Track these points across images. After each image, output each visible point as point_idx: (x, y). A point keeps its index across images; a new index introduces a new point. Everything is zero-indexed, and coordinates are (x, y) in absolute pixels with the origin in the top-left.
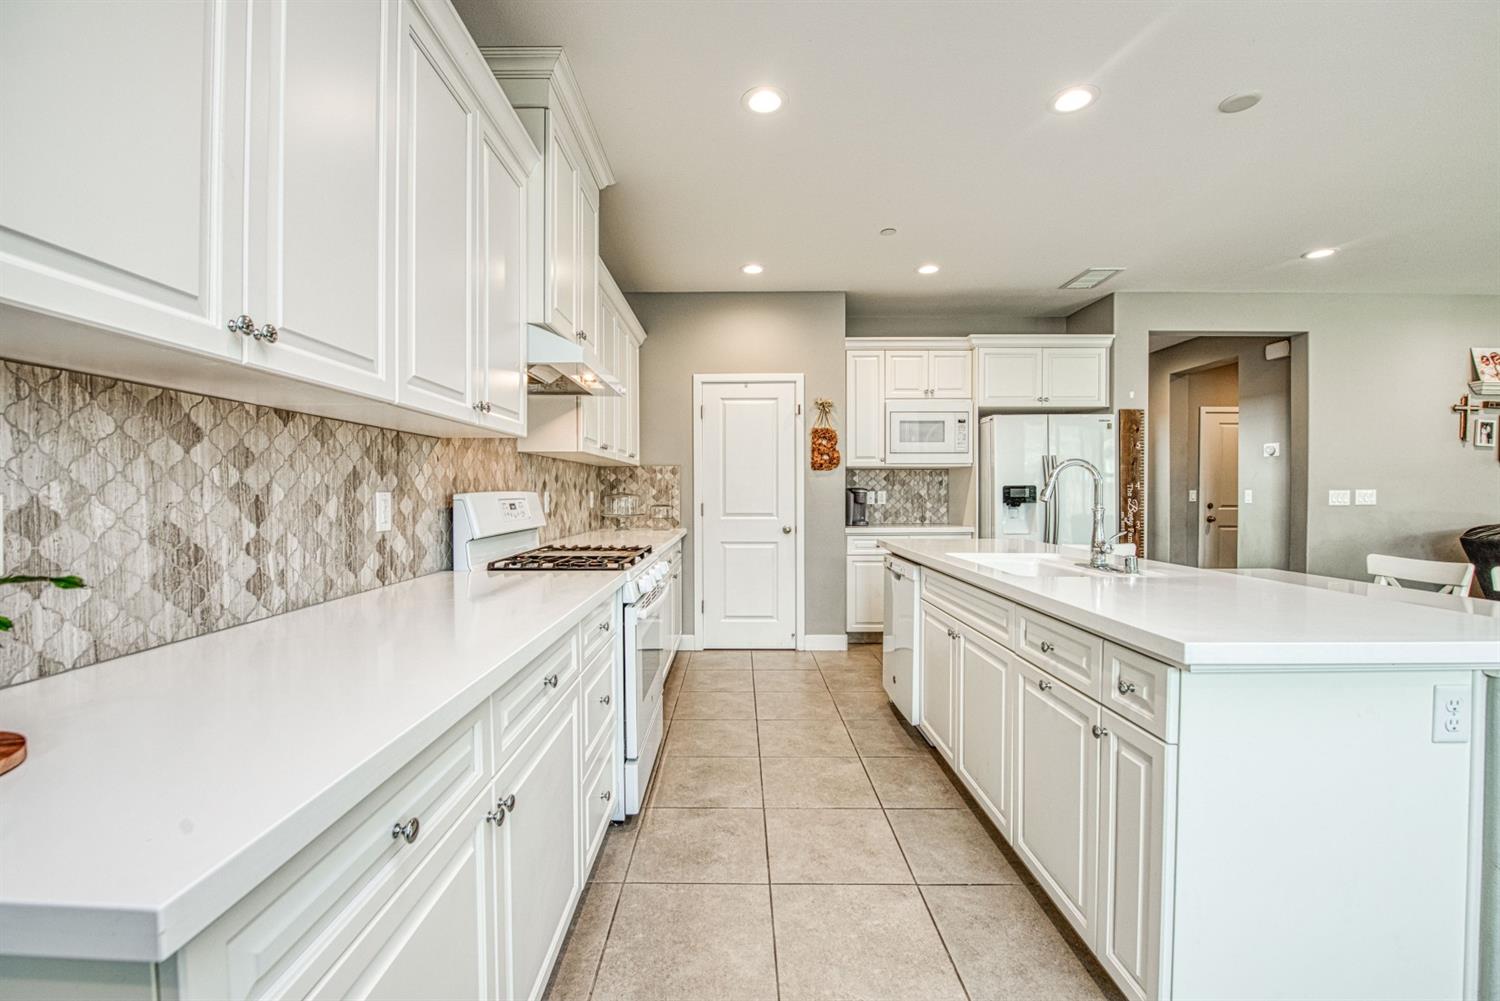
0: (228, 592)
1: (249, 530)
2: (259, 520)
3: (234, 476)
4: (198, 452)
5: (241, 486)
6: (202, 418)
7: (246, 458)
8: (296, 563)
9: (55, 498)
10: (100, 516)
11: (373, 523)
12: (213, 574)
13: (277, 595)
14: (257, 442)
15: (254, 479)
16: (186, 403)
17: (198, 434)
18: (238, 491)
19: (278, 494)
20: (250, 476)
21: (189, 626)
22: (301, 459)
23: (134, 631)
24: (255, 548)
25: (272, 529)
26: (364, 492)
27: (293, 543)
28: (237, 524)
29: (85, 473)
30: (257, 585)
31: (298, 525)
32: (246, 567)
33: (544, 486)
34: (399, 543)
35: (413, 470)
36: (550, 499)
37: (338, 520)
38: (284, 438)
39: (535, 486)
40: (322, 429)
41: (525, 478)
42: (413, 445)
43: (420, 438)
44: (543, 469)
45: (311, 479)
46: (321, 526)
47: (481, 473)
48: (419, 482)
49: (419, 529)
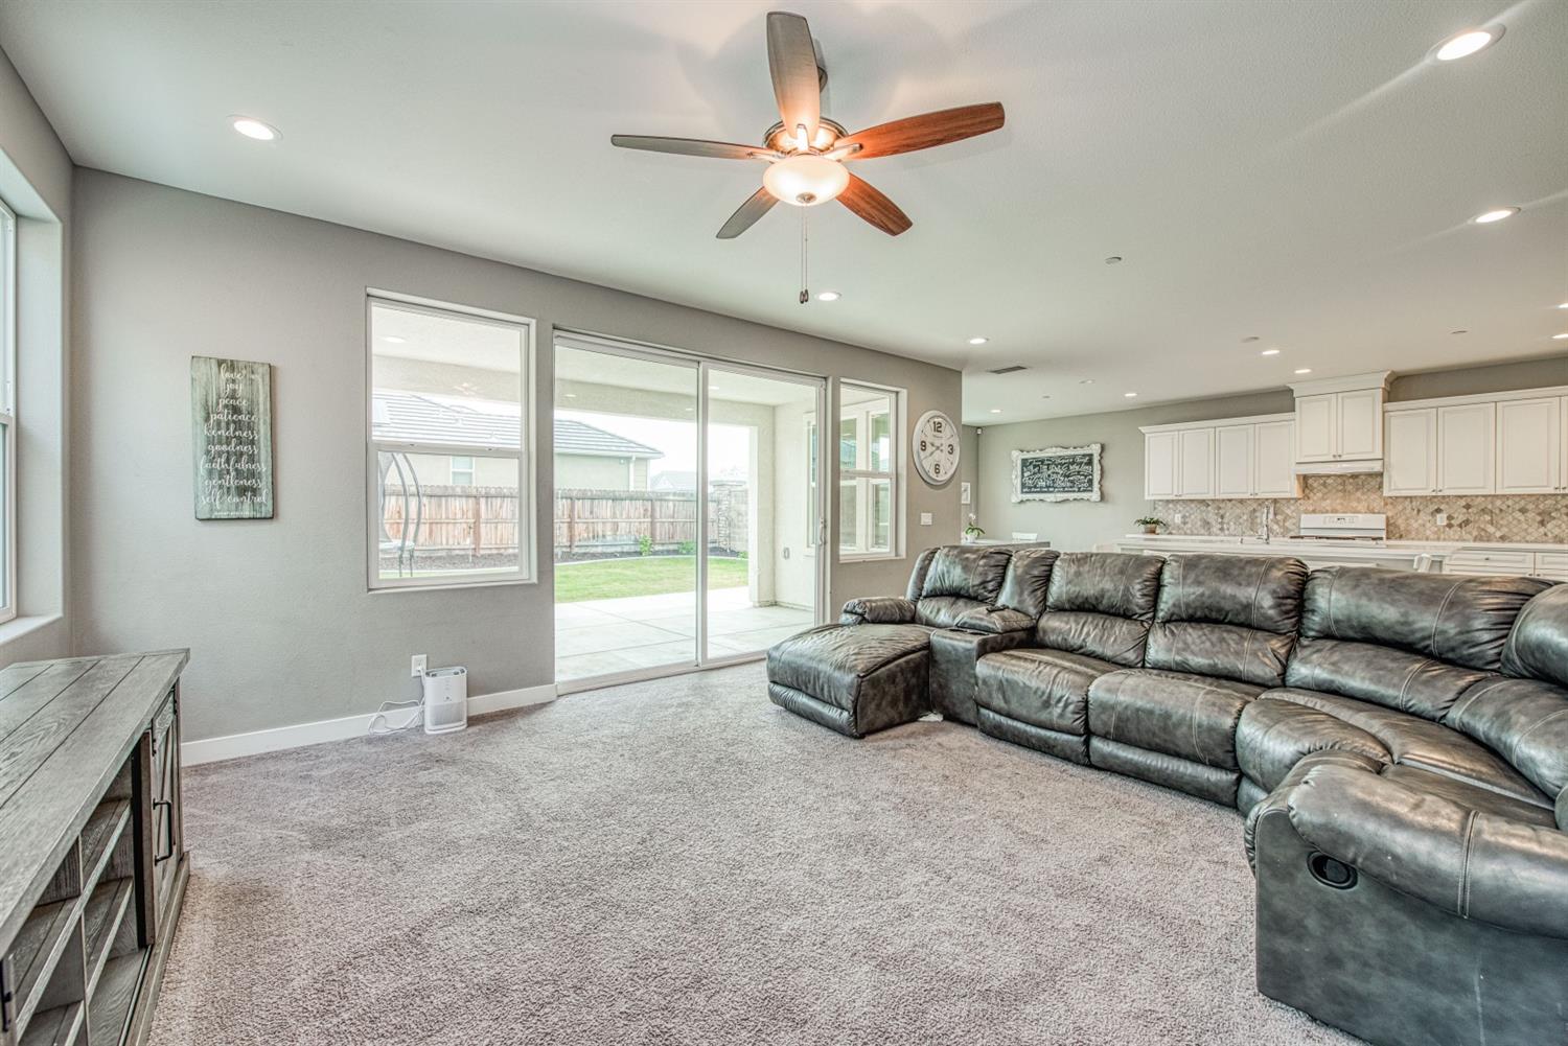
0: (1215, 529)
1: (1220, 520)
2: (1222, 518)
3: (1216, 511)
4: (1210, 508)
6: (1210, 503)
7: (1220, 508)
8: (1232, 527)
9: (1187, 514)
10: (1193, 517)
11: (1263, 521)
13: (1227, 532)
14: (1222, 505)
15: (1221, 512)
16: (1207, 501)
17: (1209, 505)
18: (1217, 514)
19: (1228, 514)
21: (1207, 533)
22: (1234, 508)
23: (1197, 532)
24: (1222, 523)
25: (1226, 520)
26: (1258, 514)
27: (1231, 523)
28: (1216, 519)
29: (1191, 511)
30: (1222, 530)
31: (1233, 520)
32: (1220, 526)
33: (1438, 511)
34: (1275, 527)
35: (1285, 509)
36: (1450, 518)
37: (1247, 520)
38: (1229, 504)
39: (1419, 511)
40: (1241, 501)
41: (1400, 508)
42: (1284, 502)
43: (1288, 500)
44: (1435, 503)
45: (1238, 511)
46: (1241, 521)
47: (1339, 507)
48: (1288, 512)
49: (1287, 524)
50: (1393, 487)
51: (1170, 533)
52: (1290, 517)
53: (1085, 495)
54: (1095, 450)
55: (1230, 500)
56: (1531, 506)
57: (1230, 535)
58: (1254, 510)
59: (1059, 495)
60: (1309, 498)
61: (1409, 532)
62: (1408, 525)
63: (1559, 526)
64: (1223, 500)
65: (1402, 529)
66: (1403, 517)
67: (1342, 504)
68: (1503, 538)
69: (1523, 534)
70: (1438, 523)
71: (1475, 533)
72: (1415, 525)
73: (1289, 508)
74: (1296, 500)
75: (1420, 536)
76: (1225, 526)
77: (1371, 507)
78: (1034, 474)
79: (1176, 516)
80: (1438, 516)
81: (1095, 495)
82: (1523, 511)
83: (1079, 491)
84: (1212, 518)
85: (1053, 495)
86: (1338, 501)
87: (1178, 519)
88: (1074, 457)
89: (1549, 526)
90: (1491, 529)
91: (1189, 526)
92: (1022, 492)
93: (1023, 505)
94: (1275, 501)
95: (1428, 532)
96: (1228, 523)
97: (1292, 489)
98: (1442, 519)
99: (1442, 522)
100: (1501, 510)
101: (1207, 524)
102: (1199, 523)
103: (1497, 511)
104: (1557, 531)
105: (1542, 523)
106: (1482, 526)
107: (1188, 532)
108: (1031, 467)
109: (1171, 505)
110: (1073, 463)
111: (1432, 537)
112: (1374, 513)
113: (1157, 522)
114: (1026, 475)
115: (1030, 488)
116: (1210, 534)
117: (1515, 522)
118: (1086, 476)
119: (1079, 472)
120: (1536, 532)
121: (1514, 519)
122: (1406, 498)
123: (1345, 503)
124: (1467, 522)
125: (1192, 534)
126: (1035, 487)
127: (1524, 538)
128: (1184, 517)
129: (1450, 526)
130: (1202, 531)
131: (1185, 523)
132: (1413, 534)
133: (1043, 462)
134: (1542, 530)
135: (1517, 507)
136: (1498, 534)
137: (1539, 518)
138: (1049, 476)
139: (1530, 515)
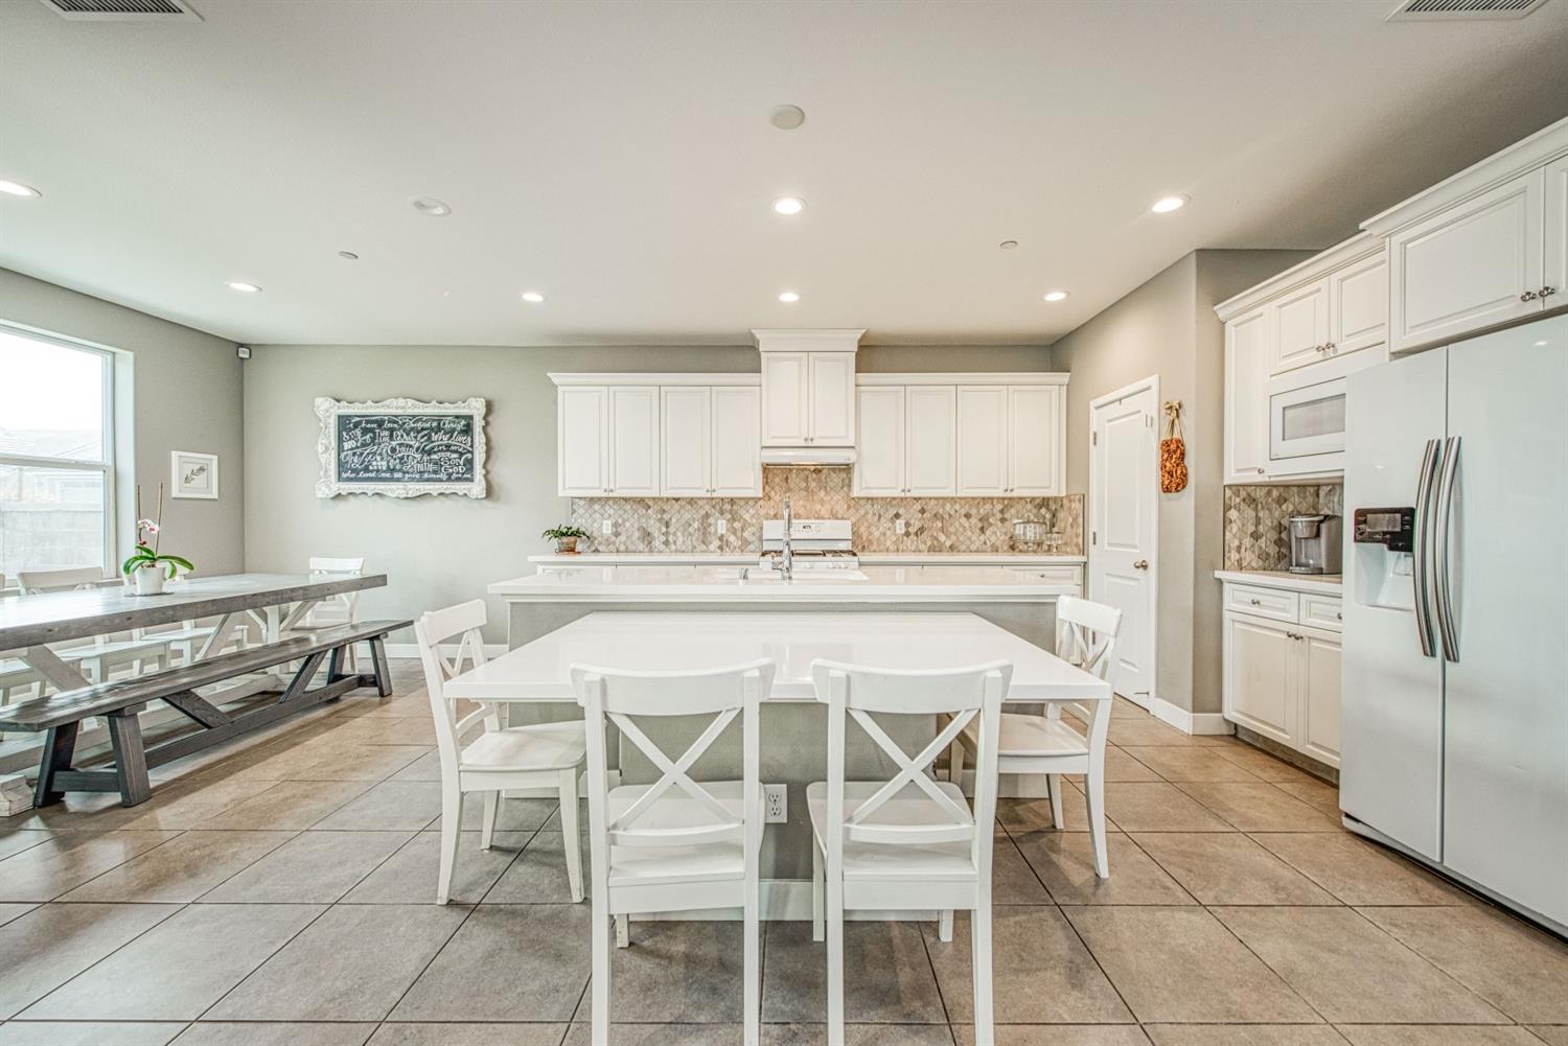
0: (657, 543)
1: (664, 529)
2: (667, 527)
3: (659, 516)
4: (649, 511)
5: (662, 518)
6: (651, 503)
7: (664, 511)
8: (681, 539)
9: (620, 521)
10: (628, 524)
11: (716, 530)
12: (654, 538)
13: (673, 547)
14: (666, 507)
15: (666, 517)
16: (647, 501)
17: (648, 507)
18: (660, 520)
19: (674, 520)
20: (664, 516)
21: (647, 549)
22: (682, 511)
23: (634, 548)
24: (666, 534)
25: (672, 529)
26: (711, 520)
27: (679, 534)
28: (660, 528)
29: (625, 516)
30: (666, 543)
31: (681, 529)
32: (663, 538)
33: (897, 516)
34: (732, 538)
35: (742, 512)
36: (907, 524)
37: (699, 529)
38: (677, 506)
39: (880, 516)
40: (692, 501)
41: (862, 512)
42: (742, 503)
43: (747, 500)
44: (893, 506)
45: (687, 516)
46: (691, 529)
47: (802, 511)
48: (747, 517)
49: (745, 534)
50: (864, 485)
51: (596, 551)
52: (750, 525)
53: (460, 487)
54: (476, 408)
55: (677, 500)
56: (973, 511)
57: (676, 551)
58: (707, 515)
59: (411, 486)
60: (770, 498)
61: (871, 542)
62: (871, 534)
63: (995, 533)
64: (668, 499)
65: (865, 538)
66: (866, 524)
67: (805, 507)
68: (952, 548)
69: (968, 542)
70: (898, 531)
71: (929, 543)
72: (877, 534)
73: (748, 511)
74: (756, 500)
75: (881, 548)
76: (671, 539)
77: (834, 512)
78: (364, 445)
79: (605, 522)
80: (898, 521)
81: (477, 488)
82: (968, 516)
83: (449, 479)
84: (655, 527)
85: (400, 485)
86: (801, 502)
87: (607, 528)
88: (439, 419)
89: (988, 533)
90: (942, 538)
91: (622, 538)
92: (340, 479)
93: (341, 505)
94: (732, 501)
95: (889, 543)
96: (675, 534)
97: (752, 485)
98: (900, 524)
99: (901, 529)
100: (950, 516)
101: (647, 536)
102: (637, 534)
103: (947, 517)
104: (993, 539)
105: (982, 530)
106: (935, 534)
107: (622, 548)
108: (358, 432)
109: (596, 507)
110: (439, 429)
111: (891, 548)
112: (837, 518)
113: (577, 534)
114: (347, 446)
115: (354, 471)
116: (651, 551)
117: (961, 529)
118: (461, 454)
119: (448, 446)
120: (978, 540)
121: (961, 525)
122: (868, 499)
123: (808, 507)
124: (922, 530)
125: (627, 551)
126: (366, 470)
127: (968, 547)
128: (615, 525)
129: (907, 534)
130: (641, 547)
131: (617, 534)
132: (874, 547)
133: (380, 424)
134: (982, 538)
135: (963, 512)
136: (948, 544)
137: (980, 525)
138: (393, 450)
139: (974, 520)
